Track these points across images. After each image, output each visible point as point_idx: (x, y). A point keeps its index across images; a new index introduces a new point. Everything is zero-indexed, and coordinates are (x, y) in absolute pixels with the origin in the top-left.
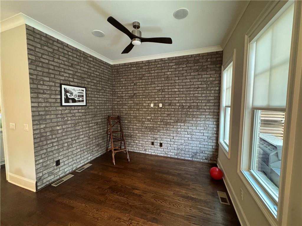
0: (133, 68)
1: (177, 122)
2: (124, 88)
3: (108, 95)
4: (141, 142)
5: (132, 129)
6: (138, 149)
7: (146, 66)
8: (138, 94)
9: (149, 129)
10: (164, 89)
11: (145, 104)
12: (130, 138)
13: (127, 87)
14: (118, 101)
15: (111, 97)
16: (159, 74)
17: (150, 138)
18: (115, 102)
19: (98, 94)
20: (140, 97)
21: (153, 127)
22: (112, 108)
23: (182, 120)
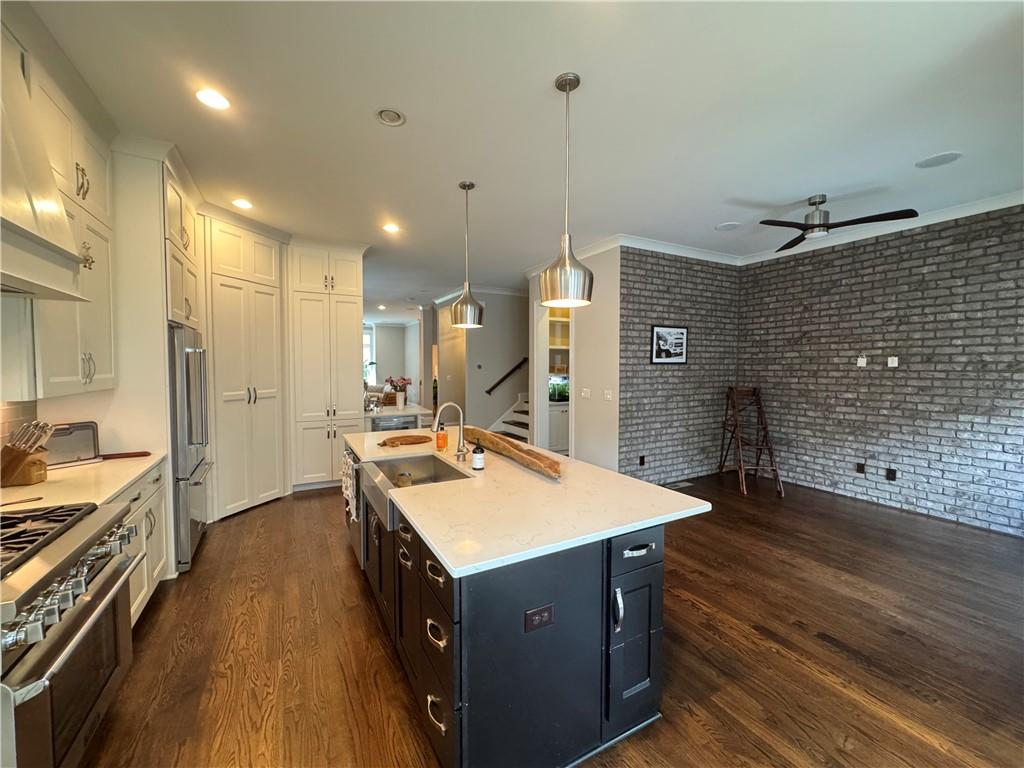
0: (800, 268)
1: (956, 411)
2: (772, 319)
3: (728, 338)
4: (821, 461)
5: (791, 424)
6: (809, 478)
7: (846, 257)
8: (814, 334)
9: (849, 426)
10: (905, 316)
11: (836, 360)
12: (785, 448)
13: (781, 318)
14: (753, 354)
15: (735, 344)
16: (890, 275)
17: (853, 453)
18: (746, 356)
19: (708, 337)
20: (823, 340)
21: (865, 421)
22: (737, 370)
23: (977, 407)
